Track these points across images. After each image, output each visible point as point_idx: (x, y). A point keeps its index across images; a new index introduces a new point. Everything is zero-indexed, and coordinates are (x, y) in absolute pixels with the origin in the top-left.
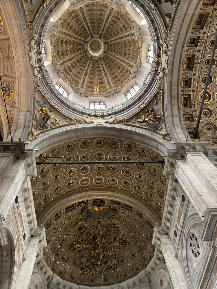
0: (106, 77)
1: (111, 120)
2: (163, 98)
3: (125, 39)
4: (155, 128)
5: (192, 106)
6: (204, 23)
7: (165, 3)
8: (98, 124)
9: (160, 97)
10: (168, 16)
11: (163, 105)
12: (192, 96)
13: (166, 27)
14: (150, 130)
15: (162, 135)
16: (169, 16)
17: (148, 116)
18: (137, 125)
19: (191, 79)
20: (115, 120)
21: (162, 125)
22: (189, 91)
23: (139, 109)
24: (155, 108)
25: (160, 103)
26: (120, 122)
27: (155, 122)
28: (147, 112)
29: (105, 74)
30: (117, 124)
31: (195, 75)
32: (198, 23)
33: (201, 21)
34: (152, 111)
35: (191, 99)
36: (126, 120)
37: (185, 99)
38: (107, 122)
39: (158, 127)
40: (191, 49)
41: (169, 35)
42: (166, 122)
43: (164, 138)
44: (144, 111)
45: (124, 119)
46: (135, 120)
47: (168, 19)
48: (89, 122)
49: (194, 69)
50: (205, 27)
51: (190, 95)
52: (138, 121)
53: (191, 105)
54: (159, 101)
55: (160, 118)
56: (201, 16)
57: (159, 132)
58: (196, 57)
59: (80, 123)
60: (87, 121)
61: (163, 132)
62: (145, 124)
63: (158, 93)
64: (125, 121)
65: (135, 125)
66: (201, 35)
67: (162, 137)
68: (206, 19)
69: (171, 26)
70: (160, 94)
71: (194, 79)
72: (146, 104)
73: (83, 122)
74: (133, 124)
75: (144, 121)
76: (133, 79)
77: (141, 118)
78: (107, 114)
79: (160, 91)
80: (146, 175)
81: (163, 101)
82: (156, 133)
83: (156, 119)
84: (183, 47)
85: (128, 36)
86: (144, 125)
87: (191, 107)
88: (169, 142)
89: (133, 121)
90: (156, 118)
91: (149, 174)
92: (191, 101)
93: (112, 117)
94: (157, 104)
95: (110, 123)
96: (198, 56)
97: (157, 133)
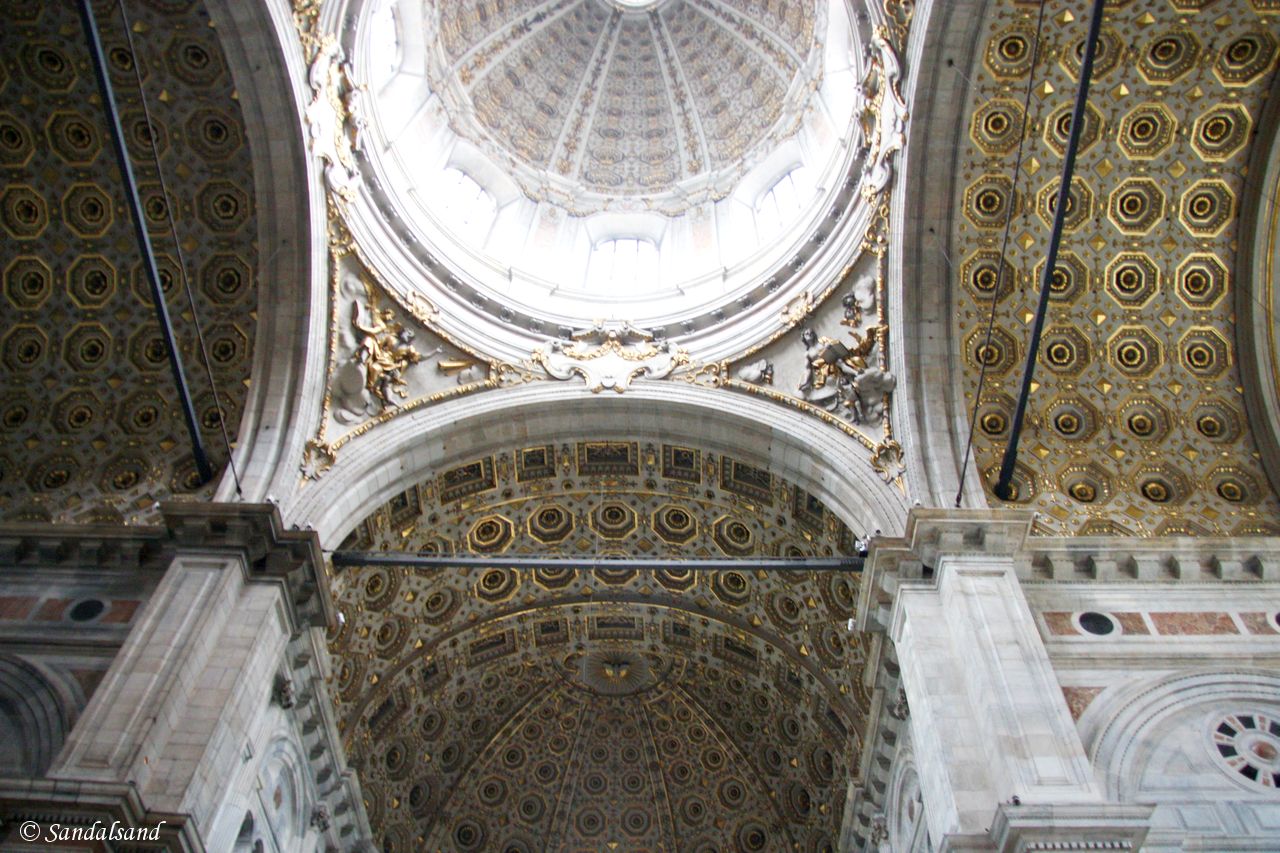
0: (513, 35)
1: (337, 177)
2: (467, 393)
3: (676, 109)
4: (338, 393)
5: (451, 505)
6: (740, 492)
7: (806, 362)
8: (310, 126)
9: (470, 378)
10: (764, 372)
11: (440, 401)
12: (489, 492)
13: (733, 367)
14: (327, 373)
15: (318, 433)
16: (765, 378)
17: (385, 346)
18: (341, 307)
19: (552, 473)
20: (342, 197)
21: (359, 419)
22: (506, 479)
23: (410, 299)
24: (425, 370)
25: (450, 385)
26: (340, 228)
27: (368, 388)
28: (399, 337)
29: (524, 28)
30: (329, 210)
31: (568, 486)
32: (741, 471)
33: (747, 479)
34: (409, 357)
35: (475, 491)
36: (353, 252)
37: (474, 470)
38: (326, 161)
39: (350, 403)
40: (657, 461)
41: (702, 380)
42: (376, 433)
43: (309, 446)
44: (405, 320)
45: (351, 238)
46: (358, 293)
47: (753, 371)
48: (315, 77)
49: (586, 479)
50: (728, 494)
51: (492, 484)
52: (354, 305)
53: (455, 497)
54: (453, 378)
55: (384, 401)
56: (764, 478)
57: (328, 413)
58: (630, 478)
59: (301, 39)
60: (315, 68)
61: (333, 435)
62: (351, 341)
63: (486, 367)
64: (345, 247)
65: (338, 296)
66: (702, 486)
67: (310, 437)
68: (752, 496)
69: (730, 388)
70: (482, 375)
71: (551, 487)
72: (434, 323)
73: (312, 47)
74: (337, 288)
75: (360, 335)
76: (518, 191)
77: (372, 316)
78: (363, 146)
79: (493, 376)
80: (112, 382)
81: (458, 395)
82: (323, 405)
83: (380, 385)
84: (664, 434)
85: (688, 127)
86: (341, 338)
87: (445, 500)
88: (300, 474)
89: (356, 284)
90: (383, 383)
91: (119, 398)
92: (470, 492)
93: (351, 175)
94: (442, 371)
95: (324, 179)
96: (633, 484)
97: (323, 409)
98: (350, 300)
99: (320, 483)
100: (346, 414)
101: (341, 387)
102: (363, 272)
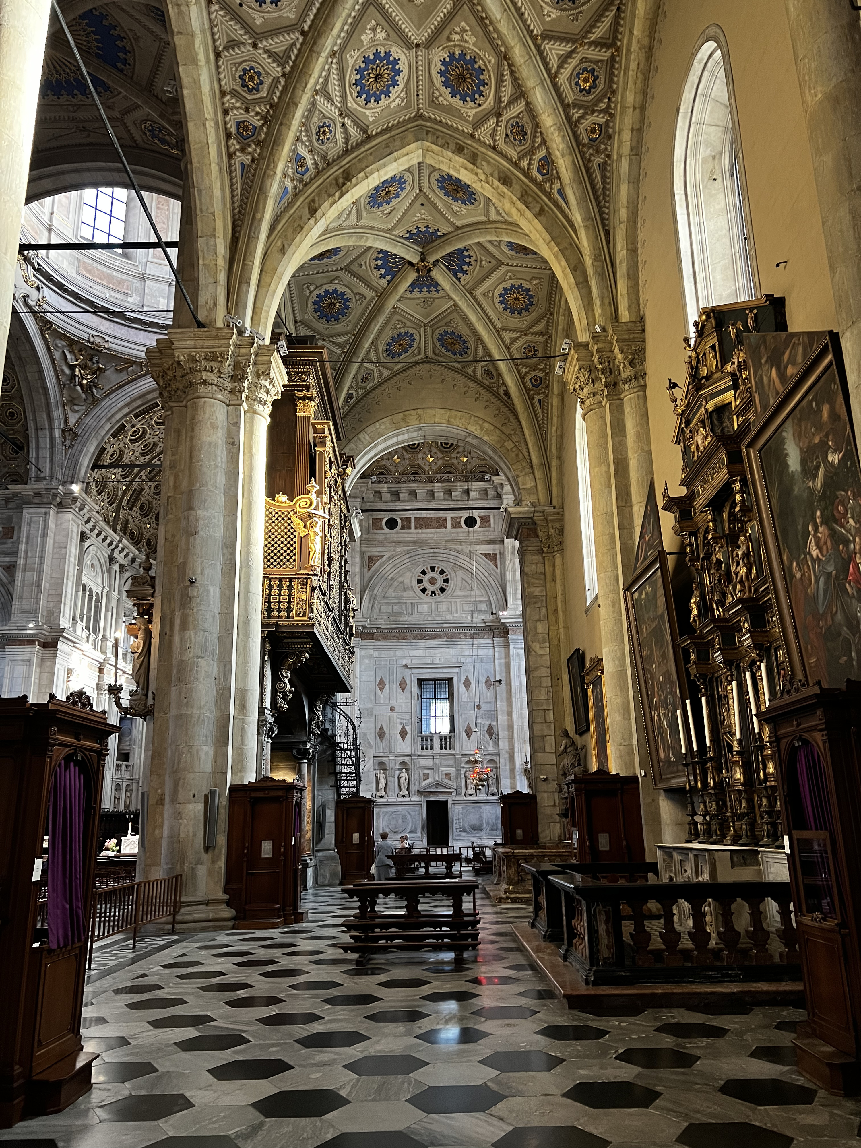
4: (69, 399)
9: (133, 372)
11: (121, 387)
14: (61, 391)
15: (66, 421)
18: (57, 355)
20: (39, 306)
21: (83, 408)
23: (92, 339)
25: (124, 378)
26: (43, 321)
28: (91, 361)
30: (35, 316)
36: (55, 329)
38: (24, 297)
39: (77, 403)
42: (94, 412)
43: (63, 431)
45: (51, 323)
54: (124, 374)
55: (93, 395)
57: (68, 411)
63: (140, 364)
64: (49, 329)
65: (54, 352)
67: (63, 426)
70: (139, 369)
72: (107, 349)
74: (52, 349)
77: (74, 356)
81: (129, 382)
82: (64, 407)
83: (89, 388)
86: (63, 371)
89: (60, 343)
93: (39, 289)
94: (118, 372)
95: (27, 305)
97: (64, 410)
98: (61, 351)
99: (75, 447)
100: (76, 408)
101: (70, 396)
102: (63, 336)
